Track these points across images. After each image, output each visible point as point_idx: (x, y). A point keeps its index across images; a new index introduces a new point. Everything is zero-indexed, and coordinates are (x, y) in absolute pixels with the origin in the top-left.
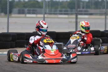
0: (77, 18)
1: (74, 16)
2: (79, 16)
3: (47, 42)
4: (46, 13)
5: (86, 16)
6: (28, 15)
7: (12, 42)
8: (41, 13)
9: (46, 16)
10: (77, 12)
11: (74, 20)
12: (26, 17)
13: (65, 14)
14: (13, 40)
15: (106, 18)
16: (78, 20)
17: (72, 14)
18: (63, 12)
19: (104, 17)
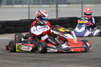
0: (57, 7)
1: (55, 6)
2: (59, 6)
3: (65, 31)
4: (30, 4)
5: (65, 6)
6: (15, 6)
7: (2, 29)
8: (26, 4)
9: (30, 6)
10: (57, 2)
11: (55, 9)
12: (13, 8)
13: (47, 4)
14: (3, 27)
15: (82, 7)
16: (59, 9)
17: (53, 4)
18: (45, 2)
19: (80, 5)
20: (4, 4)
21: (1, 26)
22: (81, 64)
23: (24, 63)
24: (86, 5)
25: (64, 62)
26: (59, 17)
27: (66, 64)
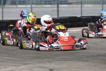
0: (58, 7)
1: (56, 6)
2: (60, 6)
4: (33, 4)
5: (66, 6)
6: (19, 6)
8: (29, 4)
9: (33, 6)
10: (58, 2)
11: (56, 9)
12: (17, 7)
13: (49, 4)
15: (81, 7)
16: (59, 9)
17: (54, 4)
18: (47, 3)
19: (80, 6)
20: (9, 4)
21: (5, 24)
22: (80, 60)
23: (27, 60)
24: (86, 5)
25: (64, 59)
26: (60, 16)
27: (65, 61)
